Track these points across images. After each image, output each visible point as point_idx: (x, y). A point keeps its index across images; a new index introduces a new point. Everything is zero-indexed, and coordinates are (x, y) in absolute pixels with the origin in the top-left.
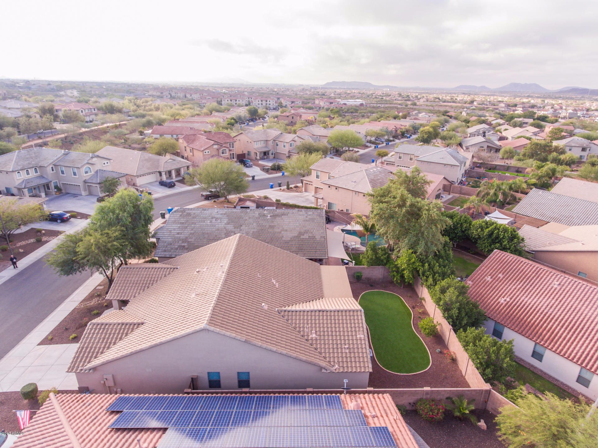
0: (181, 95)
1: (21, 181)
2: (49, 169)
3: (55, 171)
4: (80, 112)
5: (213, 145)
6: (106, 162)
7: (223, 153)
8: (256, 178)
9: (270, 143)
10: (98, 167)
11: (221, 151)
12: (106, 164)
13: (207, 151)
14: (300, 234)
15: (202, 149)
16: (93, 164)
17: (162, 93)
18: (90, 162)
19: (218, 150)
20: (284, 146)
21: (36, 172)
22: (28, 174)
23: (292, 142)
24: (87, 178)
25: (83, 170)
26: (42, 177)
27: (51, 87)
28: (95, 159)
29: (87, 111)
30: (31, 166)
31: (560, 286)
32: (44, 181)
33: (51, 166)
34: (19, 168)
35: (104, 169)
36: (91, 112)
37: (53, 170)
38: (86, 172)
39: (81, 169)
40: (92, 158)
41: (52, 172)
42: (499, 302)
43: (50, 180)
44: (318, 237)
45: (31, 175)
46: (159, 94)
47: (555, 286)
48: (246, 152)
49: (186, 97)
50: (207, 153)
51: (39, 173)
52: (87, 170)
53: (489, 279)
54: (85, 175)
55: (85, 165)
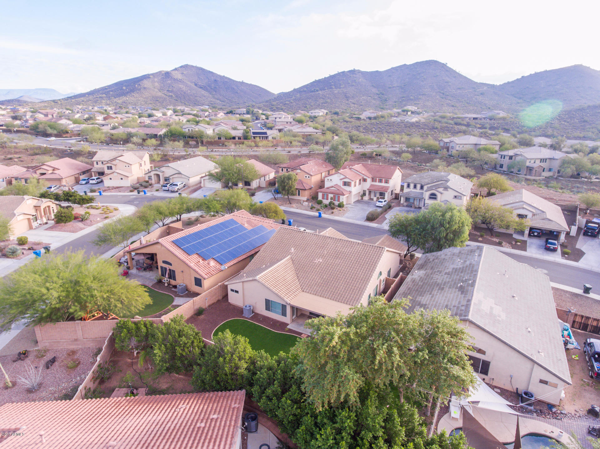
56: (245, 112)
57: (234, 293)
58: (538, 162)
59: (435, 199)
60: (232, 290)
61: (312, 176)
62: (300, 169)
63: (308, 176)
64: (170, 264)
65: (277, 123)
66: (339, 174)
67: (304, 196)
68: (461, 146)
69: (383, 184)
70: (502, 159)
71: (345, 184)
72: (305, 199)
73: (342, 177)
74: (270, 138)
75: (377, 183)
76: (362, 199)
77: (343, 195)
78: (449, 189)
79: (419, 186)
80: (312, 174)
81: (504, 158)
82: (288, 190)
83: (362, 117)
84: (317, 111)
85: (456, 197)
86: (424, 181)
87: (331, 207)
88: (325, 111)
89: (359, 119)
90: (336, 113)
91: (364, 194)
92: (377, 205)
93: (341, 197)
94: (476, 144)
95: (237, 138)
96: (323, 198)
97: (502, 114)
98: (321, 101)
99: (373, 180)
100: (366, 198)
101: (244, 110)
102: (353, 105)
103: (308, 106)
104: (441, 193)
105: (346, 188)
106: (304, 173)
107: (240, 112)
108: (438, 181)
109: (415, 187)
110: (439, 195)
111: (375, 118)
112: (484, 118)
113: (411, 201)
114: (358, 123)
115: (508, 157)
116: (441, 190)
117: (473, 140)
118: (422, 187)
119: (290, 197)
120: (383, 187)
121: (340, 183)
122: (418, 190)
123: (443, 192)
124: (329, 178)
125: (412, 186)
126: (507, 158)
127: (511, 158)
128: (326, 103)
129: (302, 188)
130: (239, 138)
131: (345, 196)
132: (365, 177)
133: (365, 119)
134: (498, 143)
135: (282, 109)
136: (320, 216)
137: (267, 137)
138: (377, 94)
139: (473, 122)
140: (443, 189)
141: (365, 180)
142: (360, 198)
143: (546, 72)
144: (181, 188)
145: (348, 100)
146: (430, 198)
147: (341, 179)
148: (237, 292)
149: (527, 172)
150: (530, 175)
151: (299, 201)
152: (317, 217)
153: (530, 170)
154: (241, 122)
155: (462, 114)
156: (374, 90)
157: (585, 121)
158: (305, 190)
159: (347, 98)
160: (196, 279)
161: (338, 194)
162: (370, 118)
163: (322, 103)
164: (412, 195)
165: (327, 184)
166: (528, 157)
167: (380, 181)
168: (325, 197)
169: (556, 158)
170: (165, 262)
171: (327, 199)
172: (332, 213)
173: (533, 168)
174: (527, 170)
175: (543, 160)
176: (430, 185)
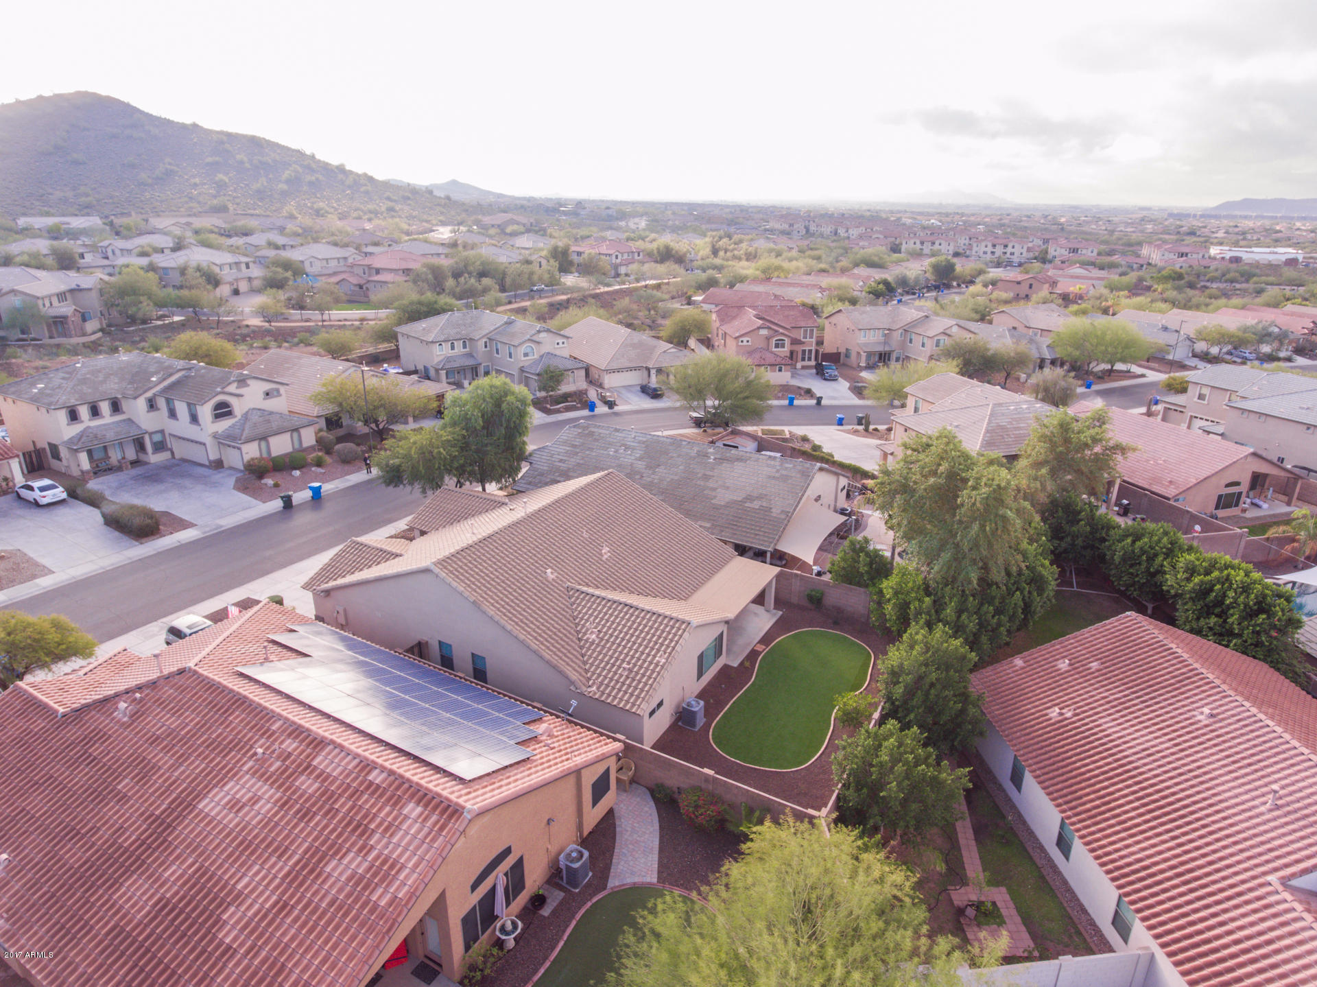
0: (827, 230)
1: (441, 358)
2: (481, 344)
3: (488, 349)
4: (614, 257)
5: (759, 328)
6: (560, 341)
7: (777, 346)
8: (824, 402)
9: (897, 336)
10: (546, 348)
11: (773, 342)
12: (561, 345)
13: (745, 339)
14: (749, 498)
15: (737, 335)
16: (538, 343)
17: (791, 225)
18: (535, 338)
19: (768, 339)
20: (923, 345)
21: (465, 347)
22: (453, 348)
23: (942, 337)
24: (526, 364)
25: (522, 349)
26: (470, 355)
27: (610, 212)
28: (543, 335)
29: (625, 256)
30: (459, 337)
31: (1212, 720)
32: (471, 362)
33: (484, 340)
34: (442, 338)
35: (557, 353)
36: (633, 257)
37: (486, 347)
38: (526, 355)
39: (519, 348)
40: (539, 332)
41: (484, 349)
42: (1047, 715)
43: (480, 361)
44: (776, 512)
45: (456, 350)
46: (786, 226)
47: (1200, 717)
48: (842, 350)
49: (836, 233)
50: (745, 343)
51: (468, 349)
52: (529, 350)
53: (1064, 665)
54: (523, 358)
55: (525, 342)
57: (657, 713)
59: (230, 414)
60: (652, 713)
78: (249, 382)
79: (105, 407)
85: (267, 394)
86: (113, 387)
104: (238, 396)
108: (171, 375)
109: (95, 412)
110: (233, 402)
116: (232, 388)
118: (116, 407)
122: (107, 417)
123: (239, 391)
125: (84, 412)
140: (235, 385)
146: (217, 417)
148: (661, 703)
160: (594, 786)
164: (110, 435)
166: (38, 295)
174: (49, 326)
175: (62, 296)
176: (149, 394)
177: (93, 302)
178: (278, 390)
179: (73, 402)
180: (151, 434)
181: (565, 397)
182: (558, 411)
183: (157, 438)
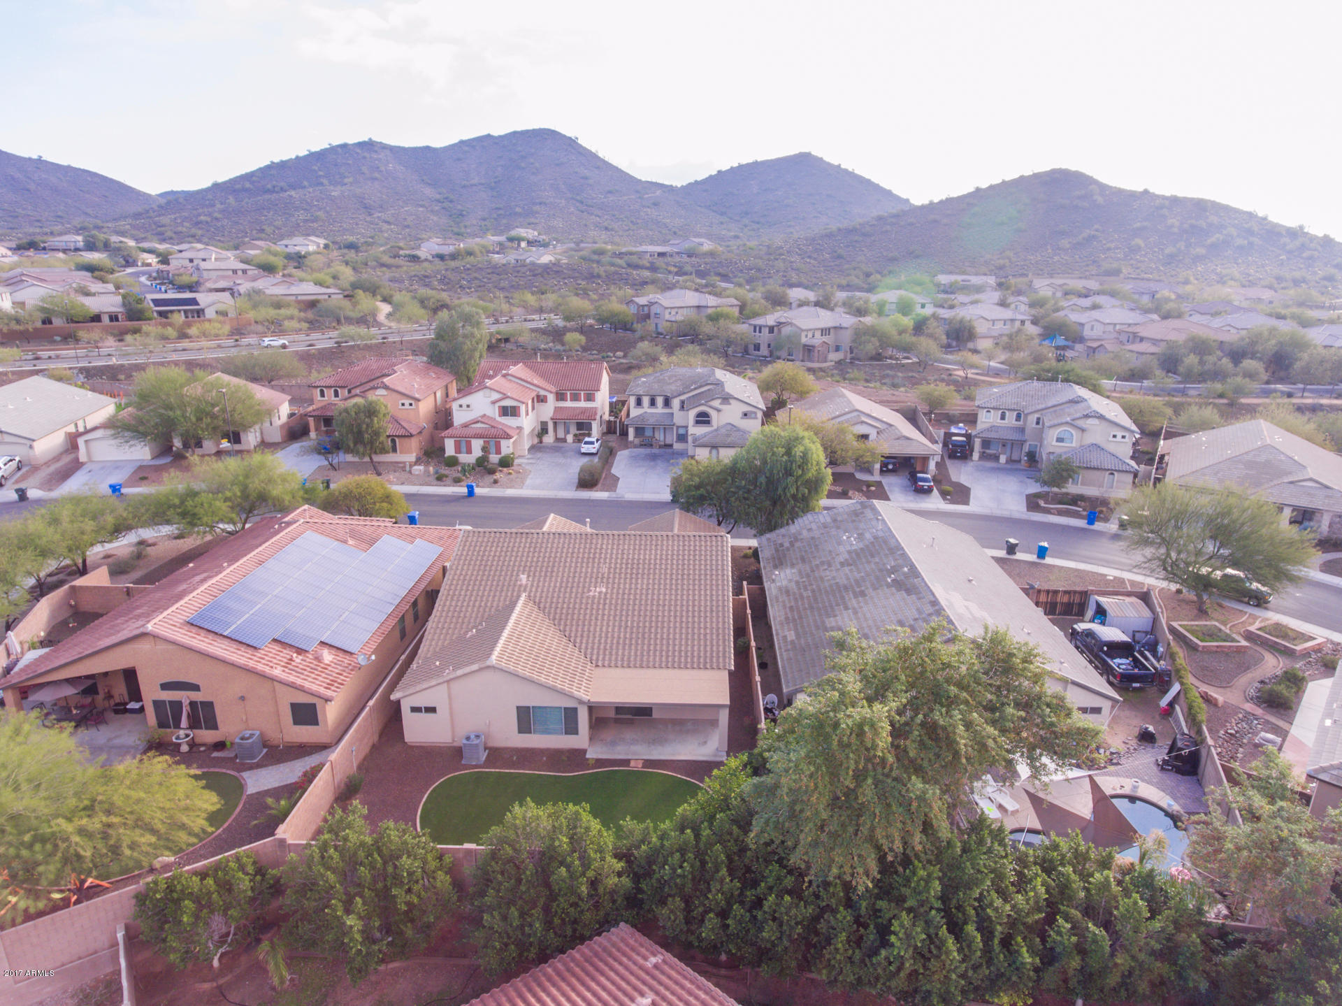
2: (1032, 419)
3: (1040, 426)
6: (1119, 434)
10: (1089, 439)
12: (1119, 439)
16: (1083, 430)
18: (1080, 423)
21: (1016, 419)
22: (1003, 418)
24: (1058, 451)
25: (1055, 433)
26: (1022, 430)
28: (1090, 421)
30: (1012, 407)
32: (1015, 436)
33: (1036, 416)
34: (994, 404)
35: (1112, 447)
37: (1038, 423)
38: (1060, 440)
39: (1051, 431)
40: (1087, 416)
41: (1034, 425)
43: (1028, 437)
45: (1006, 421)
51: (1019, 423)
52: (1066, 436)
54: (1054, 443)
55: (1062, 424)
56: (81, 244)
57: (423, 715)
58: (818, 334)
59: (708, 422)
60: (415, 710)
61: (418, 400)
62: (386, 388)
63: (407, 402)
64: (196, 688)
65: (205, 274)
66: (487, 391)
67: (409, 452)
68: (673, 312)
69: (583, 404)
70: (757, 333)
71: (505, 411)
72: (412, 457)
73: (496, 396)
74: (210, 313)
75: (568, 404)
76: (541, 442)
77: (508, 437)
78: (731, 401)
79: (660, 401)
80: (417, 396)
81: (760, 332)
82: (371, 442)
83: (423, 253)
84: (298, 240)
85: (746, 415)
86: (670, 389)
87: (483, 467)
88: (322, 242)
89: (415, 259)
90: (351, 246)
91: (544, 430)
92: (583, 450)
93: (504, 443)
94: (698, 307)
95: (106, 319)
96: (458, 450)
97: (707, 246)
98: (302, 215)
99: (560, 396)
100: (549, 439)
101: (79, 239)
102: (386, 227)
103: (269, 229)
104: (719, 411)
105: (510, 421)
106: (399, 396)
107: (62, 245)
108: (701, 387)
109: (653, 403)
110: (713, 414)
111: (454, 256)
112: (678, 253)
113: (648, 433)
114: (415, 269)
115: (767, 330)
116: (716, 403)
117: (691, 298)
118: (667, 403)
119: (376, 458)
120: (584, 410)
121: (493, 412)
122: (660, 409)
123: (720, 407)
124: (464, 401)
125: (646, 401)
126: (765, 331)
127: (771, 329)
128: (316, 220)
129: (401, 432)
130: (114, 318)
131: (512, 440)
132: (542, 393)
133: (430, 258)
134: (736, 302)
135: (193, 236)
136: (471, 493)
137: (200, 313)
138: (438, 201)
139: (660, 262)
140: (719, 401)
141: (541, 399)
142: (536, 440)
143: (756, 164)
144: (12, 474)
145: (370, 214)
146: (698, 422)
147: (494, 403)
148: (432, 710)
149: (803, 355)
150: (811, 360)
151: (399, 467)
152: (464, 497)
153: (809, 350)
154: (89, 274)
155: (635, 246)
156: (429, 192)
157: (840, 257)
158: (411, 436)
159: (368, 209)
160: (295, 707)
161: (494, 437)
162: (441, 257)
163: (306, 221)
164: (652, 421)
165: (459, 418)
166: (804, 328)
167: (575, 398)
168: (464, 449)
169: (844, 325)
170: (165, 686)
171: (469, 451)
172: (496, 482)
173: (813, 347)
174: (804, 351)
175: (825, 331)
176: (683, 397)
177: (846, 338)
178: (755, 413)
179: (641, 393)
180: (678, 427)
181: (1075, 500)
182: (1047, 511)
183: (682, 431)
